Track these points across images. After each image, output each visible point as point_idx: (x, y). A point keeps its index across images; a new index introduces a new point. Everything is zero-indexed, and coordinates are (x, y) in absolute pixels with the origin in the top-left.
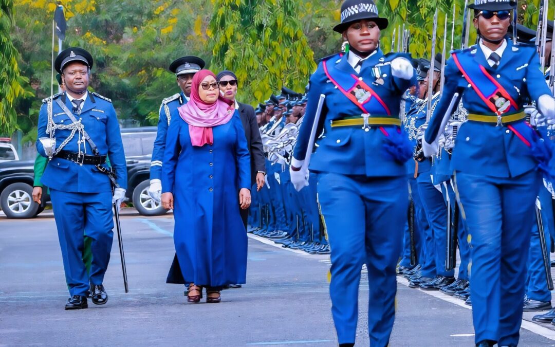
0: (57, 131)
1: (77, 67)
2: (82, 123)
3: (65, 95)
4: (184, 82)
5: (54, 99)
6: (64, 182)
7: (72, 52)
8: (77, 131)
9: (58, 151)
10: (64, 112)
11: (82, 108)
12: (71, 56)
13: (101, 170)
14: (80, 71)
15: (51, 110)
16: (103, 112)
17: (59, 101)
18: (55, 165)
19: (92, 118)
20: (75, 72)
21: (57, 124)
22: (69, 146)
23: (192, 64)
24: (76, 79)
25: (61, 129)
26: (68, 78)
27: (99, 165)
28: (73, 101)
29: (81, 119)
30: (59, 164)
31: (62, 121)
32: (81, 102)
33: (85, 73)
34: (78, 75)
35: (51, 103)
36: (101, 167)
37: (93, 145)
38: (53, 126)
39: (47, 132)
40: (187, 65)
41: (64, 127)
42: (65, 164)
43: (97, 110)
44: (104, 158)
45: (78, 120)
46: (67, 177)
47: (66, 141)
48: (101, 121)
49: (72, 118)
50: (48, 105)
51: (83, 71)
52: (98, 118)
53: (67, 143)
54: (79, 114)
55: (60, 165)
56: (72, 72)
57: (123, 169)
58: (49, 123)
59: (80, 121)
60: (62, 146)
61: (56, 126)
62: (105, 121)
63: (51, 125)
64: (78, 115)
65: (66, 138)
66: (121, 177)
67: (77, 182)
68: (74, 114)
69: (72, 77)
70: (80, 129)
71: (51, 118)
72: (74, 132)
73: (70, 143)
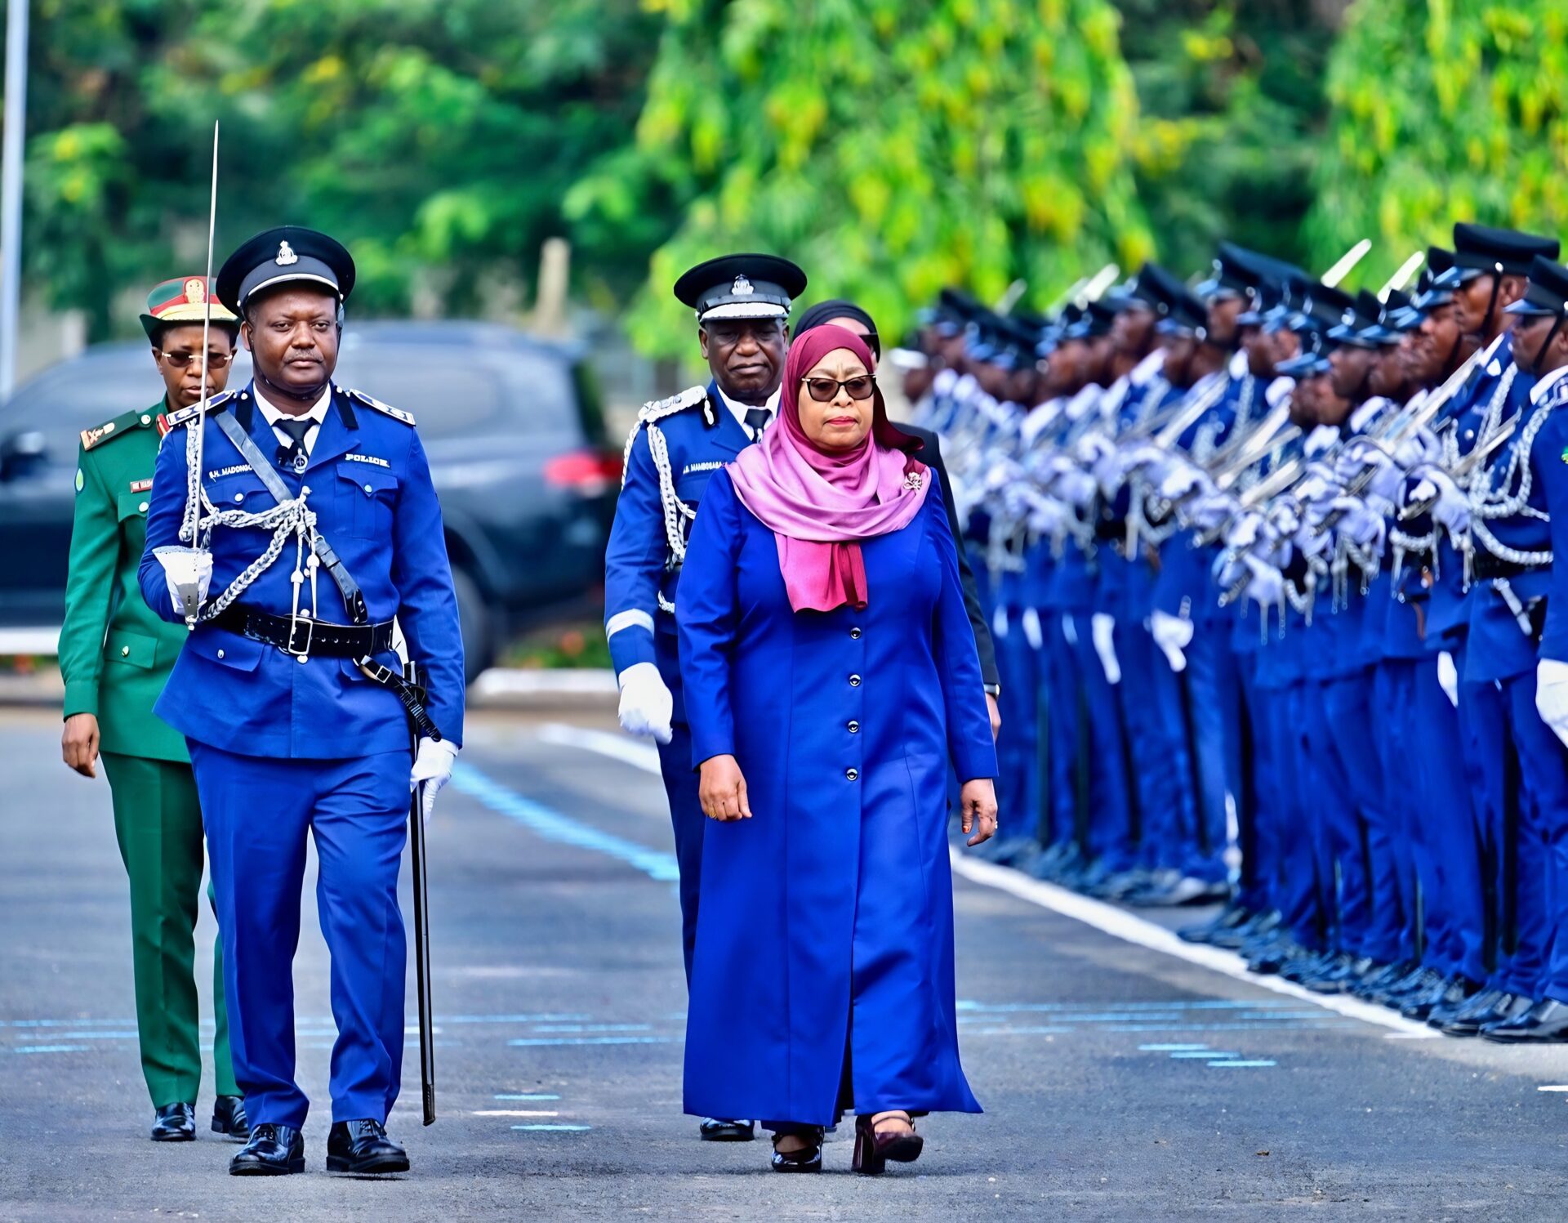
0: (220, 531)
1: (301, 305)
2: (310, 505)
3: (251, 398)
4: (727, 348)
5: (210, 414)
6: (238, 721)
7: (284, 244)
8: (292, 537)
9: (222, 604)
10: (244, 462)
11: (309, 449)
12: (280, 261)
13: (374, 676)
14: (311, 320)
15: (199, 455)
16: (384, 463)
17: (230, 424)
18: (207, 656)
19: (345, 489)
20: (293, 320)
21: (223, 506)
22: (264, 588)
23: (761, 285)
24: (297, 347)
25: (233, 526)
26: (267, 341)
27: (366, 659)
28: (279, 423)
29: (306, 490)
30: (221, 653)
31: (239, 497)
32: (307, 429)
33: (328, 324)
34: (303, 334)
35: (200, 427)
36: (373, 666)
37: (349, 584)
38: (204, 513)
39: (182, 534)
40: (742, 287)
41: (247, 519)
42: (245, 656)
43: (363, 459)
44: (385, 632)
45: (296, 496)
46: (252, 701)
47: (254, 570)
48: (380, 499)
49: (276, 484)
50: (190, 434)
51: (321, 320)
52: (368, 489)
53: (256, 580)
54: (300, 470)
55: (224, 658)
56: (282, 320)
57: (452, 672)
58: (191, 501)
59: (303, 498)
60: (236, 588)
61: (216, 516)
62: (392, 498)
63: (196, 510)
64: (297, 477)
65: (251, 559)
66: (444, 697)
67: (288, 719)
68: (279, 470)
69: (280, 339)
70: (301, 529)
71: (197, 485)
72: (280, 537)
73: (265, 580)
